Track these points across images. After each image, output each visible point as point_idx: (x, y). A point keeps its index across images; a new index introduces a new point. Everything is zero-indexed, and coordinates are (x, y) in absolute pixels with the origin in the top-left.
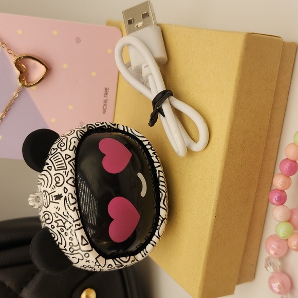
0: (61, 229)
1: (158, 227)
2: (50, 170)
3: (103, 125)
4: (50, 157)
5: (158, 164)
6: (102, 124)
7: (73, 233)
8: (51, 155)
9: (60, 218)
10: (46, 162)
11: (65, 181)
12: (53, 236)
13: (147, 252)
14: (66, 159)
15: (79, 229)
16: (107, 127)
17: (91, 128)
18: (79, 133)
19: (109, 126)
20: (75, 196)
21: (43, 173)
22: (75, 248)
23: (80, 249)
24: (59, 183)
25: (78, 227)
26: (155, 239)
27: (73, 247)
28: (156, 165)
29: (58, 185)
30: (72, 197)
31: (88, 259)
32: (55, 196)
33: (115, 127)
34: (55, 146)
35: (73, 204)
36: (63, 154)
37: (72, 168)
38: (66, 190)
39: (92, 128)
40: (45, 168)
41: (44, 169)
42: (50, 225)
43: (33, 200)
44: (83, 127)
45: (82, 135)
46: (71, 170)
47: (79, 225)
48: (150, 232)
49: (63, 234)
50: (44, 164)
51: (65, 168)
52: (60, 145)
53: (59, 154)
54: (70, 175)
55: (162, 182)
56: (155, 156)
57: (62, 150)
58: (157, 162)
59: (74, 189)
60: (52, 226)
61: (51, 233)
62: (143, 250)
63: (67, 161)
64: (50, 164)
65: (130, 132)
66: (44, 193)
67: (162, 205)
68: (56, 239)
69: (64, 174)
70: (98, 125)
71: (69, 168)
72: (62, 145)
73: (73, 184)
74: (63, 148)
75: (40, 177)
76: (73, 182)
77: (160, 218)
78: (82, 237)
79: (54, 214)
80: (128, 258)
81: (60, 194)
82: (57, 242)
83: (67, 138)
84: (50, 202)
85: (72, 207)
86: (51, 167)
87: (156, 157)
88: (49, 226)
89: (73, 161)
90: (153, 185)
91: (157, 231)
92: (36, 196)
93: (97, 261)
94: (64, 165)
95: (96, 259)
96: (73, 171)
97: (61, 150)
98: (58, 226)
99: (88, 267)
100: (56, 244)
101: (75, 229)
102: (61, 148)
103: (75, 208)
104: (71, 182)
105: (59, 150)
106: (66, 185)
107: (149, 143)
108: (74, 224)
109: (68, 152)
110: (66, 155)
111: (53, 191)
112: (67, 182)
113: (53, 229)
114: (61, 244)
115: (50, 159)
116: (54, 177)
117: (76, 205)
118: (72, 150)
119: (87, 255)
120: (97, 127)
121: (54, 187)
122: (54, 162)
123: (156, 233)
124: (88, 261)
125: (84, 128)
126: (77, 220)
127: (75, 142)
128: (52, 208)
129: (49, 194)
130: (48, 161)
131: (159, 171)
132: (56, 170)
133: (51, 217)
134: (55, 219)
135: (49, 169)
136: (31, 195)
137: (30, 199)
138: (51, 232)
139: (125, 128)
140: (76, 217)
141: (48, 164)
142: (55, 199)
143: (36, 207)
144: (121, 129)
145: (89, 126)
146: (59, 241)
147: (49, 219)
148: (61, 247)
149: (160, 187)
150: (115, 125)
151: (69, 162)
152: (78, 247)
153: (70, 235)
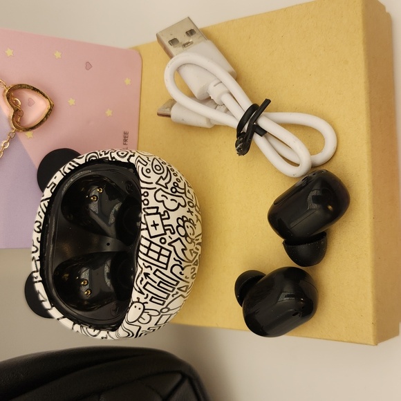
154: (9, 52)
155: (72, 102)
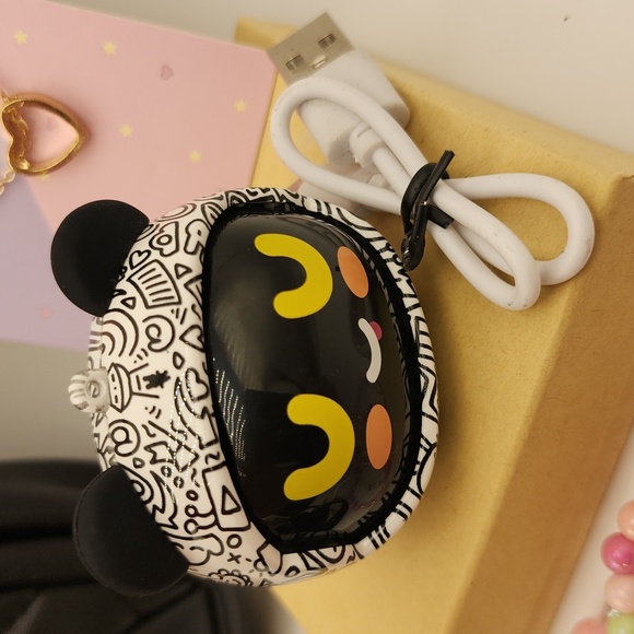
0: (163, 469)
1: (417, 467)
2: (132, 307)
3: (268, 194)
4: (127, 275)
5: (415, 301)
6: (264, 191)
7: (199, 478)
8: (132, 267)
9: (161, 437)
10: (119, 287)
11: (178, 334)
12: (139, 489)
13: (388, 535)
14: (179, 276)
15: (216, 468)
16: (277, 200)
17: (235, 202)
18: (208, 211)
19: (283, 197)
20: (204, 377)
21: (108, 317)
22: (201, 521)
23: (216, 522)
24: (158, 341)
25: (212, 462)
26: (408, 498)
27: (197, 519)
28: (408, 302)
29: (155, 346)
30: (198, 380)
31: (236, 552)
32: (145, 379)
33: (298, 202)
34: (142, 245)
35: (200, 398)
36: (170, 263)
37: (195, 302)
38: (179, 361)
39: (239, 200)
40: (116, 302)
41: (111, 308)
42: (131, 458)
43: (81, 390)
44: (218, 196)
45: (216, 216)
46: (193, 307)
47: (216, 457)
48: (394, 482)
49: (169, 481)
50: (112, 292)
51: (176, 300)
52: (159, 242)
53: (155, 265)
54: (192, 319)
55: (425, 346)
56: (404, 279)
57: (165, 252)
58: (411, 296)
59: (201, 357)
60: (135, 460)
61: (134, 481)
62: (377, 530)
63: (180, 283)
64: (131, 291)
65: (335, 215)
66: (113, 371)
67: (426, 408)
68: (146, 497)
69: (172, 317)
70: (256, 193)
71: (188, 300)
72: (165, 240)
73: (199, 345)
74: (168, 249)
75: (98, 328)
76: (199, 338)
77: (423, 442)
78: (225, 490)
79: (144, 426)
80: (339, 549)
81: (161, 372)
82: (150, 507)
83: (177, 224)
84: (132, 393)
85: (197, 407)
86: (133, 299)
87: (409, 282)
88: (128, 462)
89: (198, 283)
90: (401, 356)
91: (414, 478)
92: (90, 378)
93: (261, 559)
94: (173, 293)
95: (259, 551)
96: (198, 309)
97: (162, 254)
98: (154, 461)
99: (232, 574)
100: (146, 511)
101: (205, 466)
102: (161, 250)
103: (205, 410)
104: (193, 337)
105: (155, 255)
106: (178, 346)
107: (388, 245)
108: (203, 454)
109: (181, 258)
110: (177, 266)
111: (140, 363)
112: (182, 338)
113: (137, 471)
114: (162, 511)
115: (129, 280)
116: (142, 327)
117: (208, 402)
118: (193, 253)
119: (234, 541)
120: (251, 198)
121: (142, 354)
122: (142, 287)
123: (413, 484)
124: (235, 558)
125: (221, 198)
126: (209, 444)
127: (199, 233)
128: (137, 412)
129: (128, 374)
130: (123, 285)
131: (418, 319)
132: (147, 307)
133: (133, 436)
134: (146, 440)
135: (128, 306)
136: (76, 377)
137: (72, 388)
138: (132, 477)
139: (323, 206)
140: (208, 435)
141: (122, 292)
142: (148, 387)
143: (90, 410)
144: (313, 207)
145: (230, 194)
146: (157, 501)
147: (127, 441)
148: (161, 518)
149: (421, 360)
150: (296, 196)
151: (186, 286)
152: (211, 519)
153: (189, 485)
154: (21, 37)
155: (126, 130)
